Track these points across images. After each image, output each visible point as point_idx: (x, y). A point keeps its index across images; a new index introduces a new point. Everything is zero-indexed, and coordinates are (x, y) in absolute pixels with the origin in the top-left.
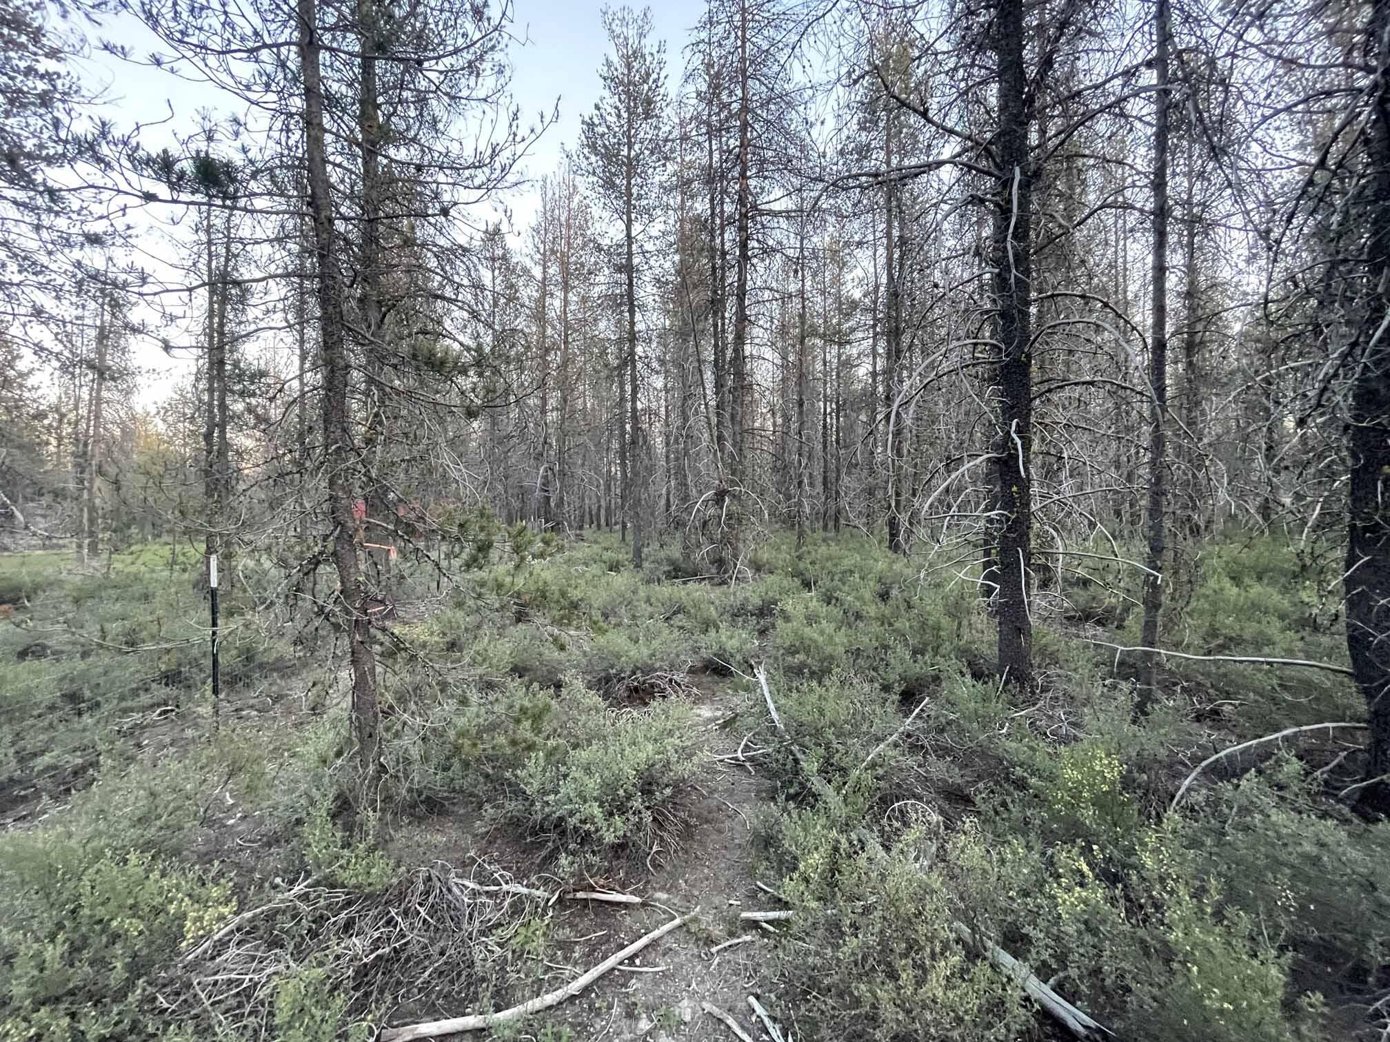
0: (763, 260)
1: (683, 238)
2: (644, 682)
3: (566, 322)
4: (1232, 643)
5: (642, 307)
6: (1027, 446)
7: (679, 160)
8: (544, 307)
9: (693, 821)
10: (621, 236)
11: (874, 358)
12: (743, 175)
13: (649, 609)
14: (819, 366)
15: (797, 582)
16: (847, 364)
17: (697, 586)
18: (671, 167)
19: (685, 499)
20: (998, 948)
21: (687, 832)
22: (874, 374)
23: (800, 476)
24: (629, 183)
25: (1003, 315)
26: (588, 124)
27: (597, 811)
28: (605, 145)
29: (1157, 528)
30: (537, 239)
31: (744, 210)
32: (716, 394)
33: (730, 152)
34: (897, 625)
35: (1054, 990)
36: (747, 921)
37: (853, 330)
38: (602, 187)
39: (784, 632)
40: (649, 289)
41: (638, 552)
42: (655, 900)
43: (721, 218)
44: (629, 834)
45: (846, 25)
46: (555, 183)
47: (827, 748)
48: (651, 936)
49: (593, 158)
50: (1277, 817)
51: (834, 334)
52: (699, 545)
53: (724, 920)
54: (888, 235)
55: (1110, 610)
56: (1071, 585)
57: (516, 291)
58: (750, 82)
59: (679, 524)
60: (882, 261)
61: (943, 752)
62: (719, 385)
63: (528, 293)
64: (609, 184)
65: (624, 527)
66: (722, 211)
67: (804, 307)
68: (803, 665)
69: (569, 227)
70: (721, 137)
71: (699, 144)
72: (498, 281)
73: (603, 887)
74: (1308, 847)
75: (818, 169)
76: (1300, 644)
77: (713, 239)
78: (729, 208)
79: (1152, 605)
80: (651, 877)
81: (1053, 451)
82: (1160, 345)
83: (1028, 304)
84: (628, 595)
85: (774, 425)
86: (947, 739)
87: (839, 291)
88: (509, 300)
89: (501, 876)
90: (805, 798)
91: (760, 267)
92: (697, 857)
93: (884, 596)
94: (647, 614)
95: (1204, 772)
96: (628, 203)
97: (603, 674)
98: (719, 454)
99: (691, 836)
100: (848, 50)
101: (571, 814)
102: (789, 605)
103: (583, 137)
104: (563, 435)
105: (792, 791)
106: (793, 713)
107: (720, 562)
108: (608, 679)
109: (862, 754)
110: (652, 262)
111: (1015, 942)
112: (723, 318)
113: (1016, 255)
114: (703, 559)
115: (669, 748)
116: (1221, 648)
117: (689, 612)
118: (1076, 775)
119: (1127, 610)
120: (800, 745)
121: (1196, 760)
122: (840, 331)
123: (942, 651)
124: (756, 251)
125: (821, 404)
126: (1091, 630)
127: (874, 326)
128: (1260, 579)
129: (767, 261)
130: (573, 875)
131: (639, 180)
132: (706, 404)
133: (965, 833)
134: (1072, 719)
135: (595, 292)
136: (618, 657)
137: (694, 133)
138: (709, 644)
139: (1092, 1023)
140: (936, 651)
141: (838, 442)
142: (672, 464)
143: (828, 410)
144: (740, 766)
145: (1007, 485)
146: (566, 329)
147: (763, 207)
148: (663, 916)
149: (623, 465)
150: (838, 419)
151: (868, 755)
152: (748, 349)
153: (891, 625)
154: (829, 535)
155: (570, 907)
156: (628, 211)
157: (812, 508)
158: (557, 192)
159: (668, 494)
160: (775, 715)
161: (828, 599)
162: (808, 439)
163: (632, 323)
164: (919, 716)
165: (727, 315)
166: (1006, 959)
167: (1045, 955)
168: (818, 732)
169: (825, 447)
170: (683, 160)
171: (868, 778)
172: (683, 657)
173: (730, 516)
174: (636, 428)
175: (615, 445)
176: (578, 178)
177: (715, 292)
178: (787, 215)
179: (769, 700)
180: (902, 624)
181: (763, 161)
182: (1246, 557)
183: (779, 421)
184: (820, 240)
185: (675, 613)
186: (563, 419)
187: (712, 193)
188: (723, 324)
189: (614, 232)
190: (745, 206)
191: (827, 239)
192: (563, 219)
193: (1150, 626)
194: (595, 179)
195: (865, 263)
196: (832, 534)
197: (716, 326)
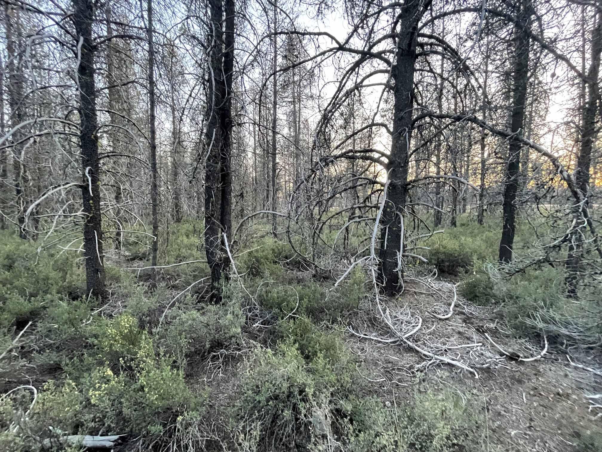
4: (183, 258)
6: (95, 180)
20: (70, 437)
29: (155, 219)
35: (101, 436)
55: (144, 254)
61: (46, 348)
79: (155, 250)
86: (48, 340)
118: (114, 331)
121: (169, 304)
134: (124, 304)
139: (115, 438)
140: (45, 292)
166: (75, 439)
167: (91, 425)
193: (154, 258)
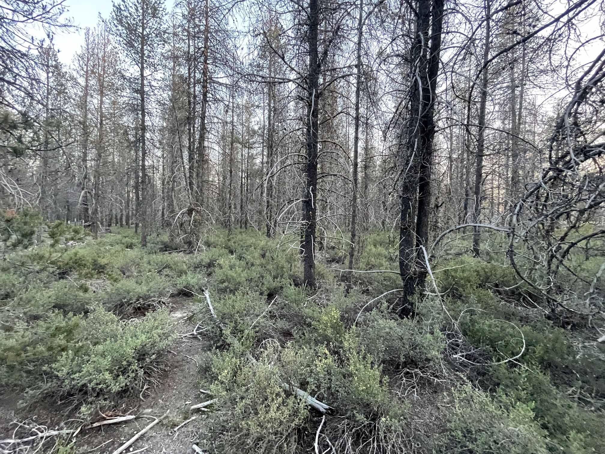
0: (214, 104)
1: (174, 83)
2: (144, 304)
3: (102, 113)
4: (373, 267)
5: (150, 114)
6: (315, 196)
7: (172, 44)
8: (86, 101)
9: (167, 369)
10: (137, 74)
11: (263, 156)
12: (205, 61)
13: (149, 267)
14: (240, 157)
15: (227, 251)
16: (251, 157)
17: (176, 254)
18: (167, 47)
19: (173, 211)
20: (298, 389)
21: (165, 375)
22: (262, 163)
23: (230, 204)
24: (142, 48)
25: (308, 146)
26: (117, 8)
27: (108, 376)
28: (127, 23)
29: (353, 228)
30: (81, 62)
31: (205, 78)
32: (190, 162)
33: (199, 49)
34: (267, 267)
35: (317, 399)
36: (194, 409)
37: (254, 143)
38: (126, 45)
39: (218, 274)
40: (154, 105)
41: (144, 238)
42: (144, 414)
43: (194, 79)
44: (128, 384)
45: (252, 9)
46: (95, 34)
47: (236, 322)
48: (140, 433)
49: (120, 27)
50: (381, 322)
51: (246, 143)
52: (178, 235)
53: (182, 413)
54: (269, 105)
55: (340, 258)
56: (329, 249)
57: (65, 89)
58: (209, 18)
59: (169, 224)
60: (267, 116)
61: (282, 317)
62: (191, 159)
63: (74, 92)
64: (130, 44)
65: (137, 225)
66: (195, 76)
67: (233, 129)
68: (227, 287)
69: (105, 61)
70: (195, 40)
71: (183, 40)
72: (51, 80)
73: (111, 416)
74: (387, 330)
75: (240, 69)
76: (389, 266)
77: (189, 88)
78: (198, 76)
79: (352, 255)
80: (142, 403)
81: (324, 200)
82: (356, 165)
83: (317, 143)
84: (137, 260)
85: (219, 180)
86: (284, 311)
87: (249, 125)
88: (59, 93)
89: (37, 429)
90: (224, 347)
91: (213, 106)
92: (169, 386)
93: (263, 256)
94: (147, 270)
95: (364, 311)
96: (142, 57)
97: (119, 302)
98: (190, 191)
99: (167, 376)
100: (254, 20)
101: (90, 381)
102: (221, 261)
103: (114, 14)
104: (98, 174)
105: (218, 344)
106: (220, 309)
107: (190, 243)
108: (122, 305)
109: (250, 323)
110: (156, 92)
111: (303, 385)
112: (194, 127)
113: (313, 123)
114: (181, 242)
115: (155, 335)
116: (370, 269)
117: (171, 267)
118: (326, 318)
119: (345, 257)
120: (223, 323)
121: (362, 307)
122: (248, 142)
123: (284, 276)
124: (211, 99)
125: (241, 173)
126: (334, 266)
127: (263, 143)
128: (381, 245)
129: (216, 105)
130: (90, 414)
131: (149, 48)
132: (184, 167)
133: (288, 348)
134: (327, 298)
135: (121, 100)
136: (128, 292)
137: (181, 34)
138: (181, 282)
139: (327, 407)
140: (282, 276)
141: (247, 190)
142: (166, 194)
143: (243, 176)
144: (195, 338)
145: (308, 211)
146: (102, 116)
147: (215, 79)
148: (148, 421)
149: (137, 194)
150: (247, 180)
151: (253, 323)
152: (206, 144)
153: (265, 267)
154: (242, 230)
155: (88, 434)
156: (142, 62)
157: (235, 219)
158: (97, 40)
159: (163, 209)
160: (212, 312)
161: (240, 258)
162: (235, 188)
163: (143, 121)
164: (274, 304)
165: (196, 126)
166: (301, 392)
167: (313, 387)
168: (232, 316)
169: (242, 192)
170: (174, 45)
171: (252, 333)
172: (167, 290)
173: (195, 221)
174: (145, 175)
175: (132, 182)
176: (111, 37)
177: (190, 114)
178: (226, 86)
179: (210, 305)
180: (270, 267)
181: (215, 58)
182: (378, 238)
183: (221, 179)
184: (241, 101)
185: (164, 268)
186: (98, 166)
187: (190, 66)
188: (194, 130)
189: (133, 71)
190: (206, 77)
191: (244, 102)
192: (100, 55)
193: (351, 262)
194: (121, 39)
195: (260, 115)
196: (244, 230)
197: (190, 130)
